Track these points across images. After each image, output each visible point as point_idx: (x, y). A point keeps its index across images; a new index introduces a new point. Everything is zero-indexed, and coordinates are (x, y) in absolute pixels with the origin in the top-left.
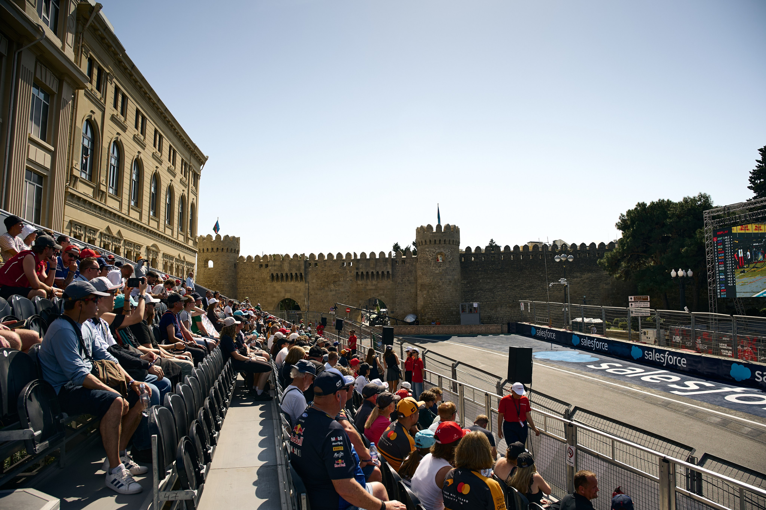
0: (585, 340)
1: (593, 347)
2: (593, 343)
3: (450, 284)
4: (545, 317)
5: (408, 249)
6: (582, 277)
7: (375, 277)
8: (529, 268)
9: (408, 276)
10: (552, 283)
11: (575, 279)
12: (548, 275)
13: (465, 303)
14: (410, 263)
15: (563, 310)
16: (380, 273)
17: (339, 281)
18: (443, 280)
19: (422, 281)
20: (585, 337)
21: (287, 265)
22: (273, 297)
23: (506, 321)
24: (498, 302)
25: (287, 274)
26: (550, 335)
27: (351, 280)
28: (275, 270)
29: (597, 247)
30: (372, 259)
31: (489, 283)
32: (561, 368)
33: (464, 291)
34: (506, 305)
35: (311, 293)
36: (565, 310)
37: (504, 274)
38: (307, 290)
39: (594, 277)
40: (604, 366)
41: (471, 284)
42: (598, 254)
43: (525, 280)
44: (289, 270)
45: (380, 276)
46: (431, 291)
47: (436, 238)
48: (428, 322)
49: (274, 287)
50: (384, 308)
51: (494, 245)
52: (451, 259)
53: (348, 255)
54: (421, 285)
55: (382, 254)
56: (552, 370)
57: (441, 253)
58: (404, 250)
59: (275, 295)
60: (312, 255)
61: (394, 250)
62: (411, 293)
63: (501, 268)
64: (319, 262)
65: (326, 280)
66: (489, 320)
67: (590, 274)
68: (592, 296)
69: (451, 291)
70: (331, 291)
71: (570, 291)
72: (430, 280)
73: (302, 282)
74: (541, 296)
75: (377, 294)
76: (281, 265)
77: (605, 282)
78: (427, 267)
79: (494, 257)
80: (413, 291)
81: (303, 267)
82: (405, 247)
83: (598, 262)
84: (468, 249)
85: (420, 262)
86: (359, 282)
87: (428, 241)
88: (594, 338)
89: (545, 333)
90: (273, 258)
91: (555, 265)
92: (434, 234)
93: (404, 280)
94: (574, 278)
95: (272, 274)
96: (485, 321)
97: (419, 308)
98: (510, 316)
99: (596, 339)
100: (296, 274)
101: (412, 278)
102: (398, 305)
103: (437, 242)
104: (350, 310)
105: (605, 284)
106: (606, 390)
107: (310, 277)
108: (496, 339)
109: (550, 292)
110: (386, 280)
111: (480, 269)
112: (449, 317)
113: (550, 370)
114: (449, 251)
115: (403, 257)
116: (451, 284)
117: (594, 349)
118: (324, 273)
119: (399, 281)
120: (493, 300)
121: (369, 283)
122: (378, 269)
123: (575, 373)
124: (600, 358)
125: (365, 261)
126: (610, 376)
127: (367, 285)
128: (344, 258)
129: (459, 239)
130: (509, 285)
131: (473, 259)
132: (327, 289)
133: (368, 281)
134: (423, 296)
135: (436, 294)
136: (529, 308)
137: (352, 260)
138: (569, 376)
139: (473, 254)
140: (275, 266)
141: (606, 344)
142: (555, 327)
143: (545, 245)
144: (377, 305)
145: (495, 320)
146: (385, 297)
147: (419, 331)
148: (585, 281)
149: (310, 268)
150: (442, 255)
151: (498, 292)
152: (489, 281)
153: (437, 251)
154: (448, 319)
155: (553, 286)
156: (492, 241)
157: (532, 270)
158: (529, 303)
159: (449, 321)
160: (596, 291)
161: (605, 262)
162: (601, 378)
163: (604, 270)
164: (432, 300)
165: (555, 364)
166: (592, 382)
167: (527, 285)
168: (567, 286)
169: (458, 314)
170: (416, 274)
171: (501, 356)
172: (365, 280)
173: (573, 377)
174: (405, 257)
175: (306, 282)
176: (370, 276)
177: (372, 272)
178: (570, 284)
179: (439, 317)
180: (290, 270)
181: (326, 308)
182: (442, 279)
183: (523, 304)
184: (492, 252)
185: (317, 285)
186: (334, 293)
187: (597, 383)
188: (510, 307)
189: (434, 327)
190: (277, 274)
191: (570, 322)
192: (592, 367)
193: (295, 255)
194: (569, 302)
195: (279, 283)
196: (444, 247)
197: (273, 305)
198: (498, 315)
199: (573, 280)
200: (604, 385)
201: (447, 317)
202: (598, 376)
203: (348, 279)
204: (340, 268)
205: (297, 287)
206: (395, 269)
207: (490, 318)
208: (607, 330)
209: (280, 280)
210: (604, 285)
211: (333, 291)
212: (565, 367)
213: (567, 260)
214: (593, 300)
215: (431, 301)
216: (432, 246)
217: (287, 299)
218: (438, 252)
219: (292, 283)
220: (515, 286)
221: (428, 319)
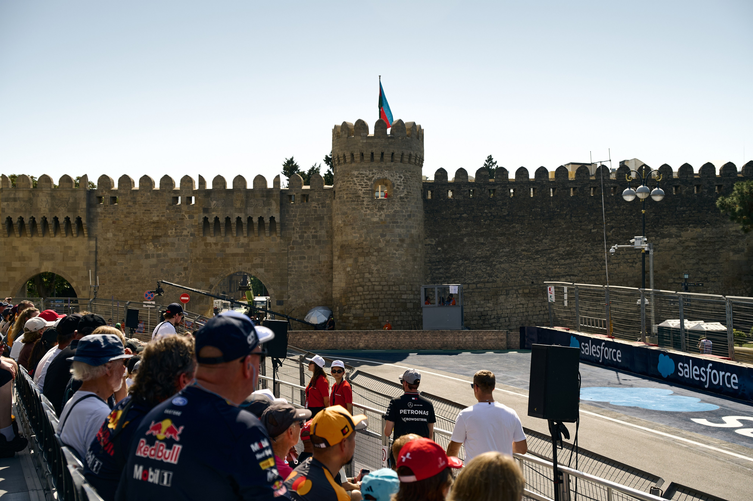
0: (686, 365)
1: (704, 380)
2: (706, 372)
3: (402, 246)
4: (599, 316)
5: (314, 171)
6: (680, 236)
7: (245, 229)
8: (566, 215)
9: (314, 228)
10: (616, 246)
11: (667, 240)
12: (606, 230)
13: (431, 285)
14: (318, 200)
15: (639, 302)
16: (255, 220)
17: (166, 235)
18: (388, 238)
19: (344, 238)
20: (686, 359)
21: (44, 199)
22: (10, 269)
23: (517, 323)
24: (501, 284)
25: (45, 220)
26: (609, 354)
27: (192, 235)
28: (15, 210)
29: (718, 173)
30: (239, 190)
31: (482, 244)
32: (634, 422)
33: (430, 262)
34: (517, 290)
35: (103, 261)
36: (643, 302)
37: (514, 227)
38: (93, 256)
39: (707, 235)
40: (731, 421)
41: (445, 246)
42: (720, 187)
43: (559, 240)
44: (50, 210)
45: (256, 228)
46: (361, 259)
47: (374, 150)
48: (355, 324)
49: (15, 248)
50: (261, 295)
51: (494, 167)
52: (405, 193)
53: (187, 180)
54: (342, 247)
55: (260, 180)
56: (615, 425)
57: (383, 182)
58: (306, 173)
59: (16, 264)
60: (104, 180)
61: (285, 174)
62: (320, 262)
63: (508, 215)
64: (120, 194)
65: (138, 234)
66: (481, 322)
67: (699, 230)
68: (702, 275)
69: (404, 259)
70: (147, 257)
71: (653, 266)
72: (361, 237)
73: (80, 238)
74: (591, 273)
75: (248, 265)
76: (30, 199)
77: (732, 247)
78: (354, 209)
79: (494, 190)
80: (324, 258)
81: (83, 205)
82: (310, 168)
83: (718, 204)
84: (441, 173)
85: (340, 198)
86: (210, 239)
87: (357, 154)
88: (706, 363)
89: (600, 350)
90: (11, 183)
91: (624, 210)
92: (370, 141)
93: (305, 235)
94: (664, 236)
95: (9, 220)
96: (472, 323)
97: (336, 294)
98: (526, 314)
99: (710, 365)
100: (67, 219)
101: (323, 233)
102: (292, 288)
103: (377, 158)
104: (191, 298)
105: (733, 250)
106: (738, 471)
107: (99, 226)
108: (495, 359)
109: (611, 266)
110: (268, 235)
111: (465, 215)
112: (399, 314)
113: (611, 424)
114: (400, 177)
115: (304, 187)
116: (405, 245)
117: (706, 386)
118: (131, 219)
119: (296, 237)
120: (491, 280)
121: (232, 241)
122: (250, 211)
123: (666, 432)
124: (721, 405)
125: (224, 195)
126: (744, 443)
127: (228, 245)
128: (178, 186)
129: (422, 152)
130: (523, 250)
131: (450, 194)
132: (137, 252)
133: (229, 236)
134: (344, 269)
135: (373, 266)
136: (566, 297)
137: (195, 193)
138: (651, 439)
139: (450, 184)
140: (15, 200)
141: (734, 375)
142: (619, 337)
143: (603, 166)
144: (248, 289)
145: (493, 321)
146: (266, 271)
147: (337, 341)
148: (686, 244)
149: (100, 206)
150: (386, 185)
151: (501, 263)
152: (482, 240)
153: (376, 177)
154: (396, 319)
155: (618, 250)
156: (490, 159)
157: (573, 219)
158: (566, 288)
159: (399, 323)
160: (711, 265)
161: (735, 204)
162: (726, 445)
163: (732, 219)
164: (363, 278)
165: (622, 413)
166: (704, 453)
167: (561, 250)
168: (648, 252)
169: (418, 307)
170: (331, 224)
171: (508, 394)
172: (223, 235)
173: (661, 441)
174: (308, 187)
175: (90, 237)
176: (234, 227)
177: (239, 219)
178: (655, 250)
179: (378, 314)
180: (52, 210)
181: (135, 294)
182: (385, 236)
183: (553, 289)
184: (491, 180)
185: (117, 245)
186: (153, 261)
187: (716, 456)
188: (525, 295)
189: (366, 333)
190: (21, 219)
191: (654, 329)
192: (704, 422)
193: (65, 179)
194: (652, 286)
195: (27, 238)
196: (390, 167)
197: (11, 288)
198: (500, 312)
199: (661, 241)
200: (732, 461)
201: (393, 313)
202: (717, 441)
203: (185, 233)
204: (167, 209)
205: (70, 248)
206: (288, 212)
207: (483, 318)
208: (737, 348)
209: (28, 231)
210: (731, 254)
211: (153, 256)
212: (644, 420)
213: (649, 198)
214: (705, 284)
215: (361, 280)
216: (366, 166)
217: (45, 275)
218: (379, 179)
219: (58, 239)
220: (537, 252)
221: (355, 317)
